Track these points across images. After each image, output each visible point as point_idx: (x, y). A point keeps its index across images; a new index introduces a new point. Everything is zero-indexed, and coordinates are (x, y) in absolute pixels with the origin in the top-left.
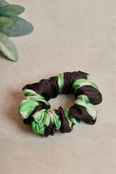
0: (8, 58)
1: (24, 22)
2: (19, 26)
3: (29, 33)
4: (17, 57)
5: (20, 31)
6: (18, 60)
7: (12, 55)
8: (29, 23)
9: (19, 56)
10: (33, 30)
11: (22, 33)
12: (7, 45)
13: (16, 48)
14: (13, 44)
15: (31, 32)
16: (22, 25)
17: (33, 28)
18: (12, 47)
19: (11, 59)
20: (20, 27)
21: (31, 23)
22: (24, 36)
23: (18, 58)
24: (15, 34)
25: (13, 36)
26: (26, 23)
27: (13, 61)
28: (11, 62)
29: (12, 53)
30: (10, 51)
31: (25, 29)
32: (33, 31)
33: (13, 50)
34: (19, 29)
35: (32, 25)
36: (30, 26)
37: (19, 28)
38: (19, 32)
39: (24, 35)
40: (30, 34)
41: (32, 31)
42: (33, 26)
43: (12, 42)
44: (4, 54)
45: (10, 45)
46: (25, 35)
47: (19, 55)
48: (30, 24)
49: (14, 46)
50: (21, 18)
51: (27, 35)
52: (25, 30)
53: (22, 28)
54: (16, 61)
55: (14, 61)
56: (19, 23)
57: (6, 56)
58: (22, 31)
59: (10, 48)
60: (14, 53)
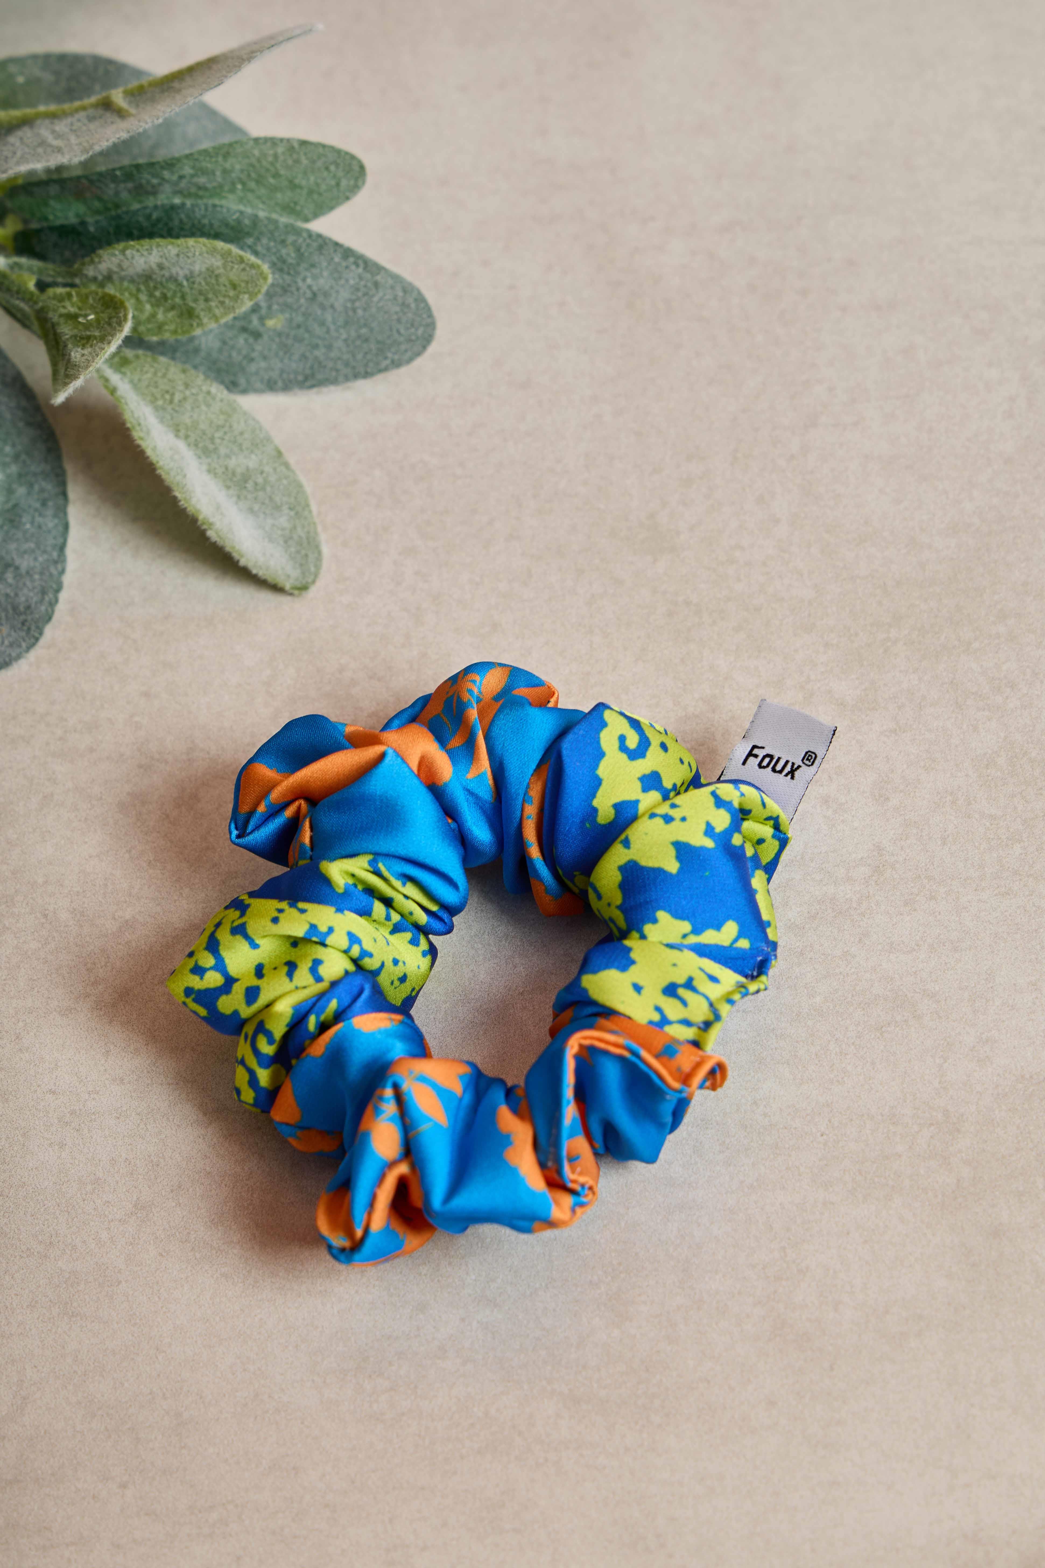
0: (242, 562)
1: (361, 278)
2: (323, 307)
3: (397, 364)
4: (312, 557)
5: (329, 347)
6: (320, 583)
7: (271, 540)
8: (396, 278)
9: (325, 550)
10: (427, 339)
11: (347, 364)
12: (232, 463)
13: (300, 486)
14: (279, 454)
15: (418, 354)
16: (345, 294)
17: (431, 326)
18: (272, 478)
19: (262, 573)
20: (329, 317)
21: (418, 283)
22: (361, 384)
23: (318, 567)
24: (282, 371)
25: (271, 386)
26: (376, 285)
27: (276, 588)
28: (265, 597)
29: (270, 521)
30: (256, 507)
31: (364, 331)
32: (432, 349)
33: (277, 499)
34: (318, 330)
35: (421, 299)
36: (404, 305)
37: (322, 324)
38: (319, 353)
39: (356, 376)
40: (403, 370)
41: (424, 348)
42: (428, 309)
43: (268, 439)
44: (210, 533)
45: (252, 462)
46: (367, 375)
47: (323, 537)
48: (408, 288)
49: (287, 465)
50: (337, 244)
51: (380, 377)
52: (366, 340)
53: (346, 323)
54: (304, 588)
55: (288, 587)
56: (324, 282)
57: (228, 549)
58: (339, 343)
59: (250, 485)
60: (283, 521)
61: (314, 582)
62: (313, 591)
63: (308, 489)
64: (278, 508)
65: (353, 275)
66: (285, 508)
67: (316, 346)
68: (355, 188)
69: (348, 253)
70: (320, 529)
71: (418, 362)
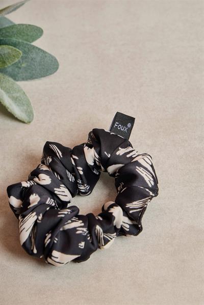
0: (16, 116)
1: (42, 55)
2: (34, 61)
3: (51, 74)
4: (32, 115)
5: (36, 70)
6: (33, 121)
7: (23, 112)
8: (50, 55)
9: (34, 114)
10: (57, 68)
11: (40, 74)
12: (14, 95)
13: (29, 100)
14: (24, 93)
15: (55, 72)
16: (39, 59)
17: (58, 65)
18: (23, 98)
19: (22, 120)
20: (36, 64)
21: (55, 56)
22: (43, 78)
23: (33, 118)
24: (26, 76)
25: (23, 79)
26: (46, 56)
27: (23, 122)
28: (21, 124)
29: (22, 108)
30: (19, 105)
31: (43, 67)
32: (58, 71)
33: (24, 102)
34: (33, 67)
35: (56, 59)
36: (52, 61)
37: (34, 65)
38: (34, 72)
39: (42, 77)
40: (52, 75)
41: (56, 70)
42: (57, 61)
43: (22, 90)
44: (9, 110)
45: (18, 95)
46: (44, 76)
47: (34, 112)
48: (53, 57)
49: (26, 95)
50: (37, 47)
51: (47, 77)
52: (44, 69)
53: (40, 65)
54: (30, 122)
55: (26, 122)
56: (34, 56)
57: (13, 113)
58: (38, 70)
59: (18, 100)
60: (25, 108)
61: (32, 121)
62: (32, 123)
63: (31, 101)
64: (24, 105)
65: (41, 54)
66: (25, 105)
67: (33, 70)
68: (41, 35)
69: (39, 49)
70: (33, 109)
71: (55, 73)
